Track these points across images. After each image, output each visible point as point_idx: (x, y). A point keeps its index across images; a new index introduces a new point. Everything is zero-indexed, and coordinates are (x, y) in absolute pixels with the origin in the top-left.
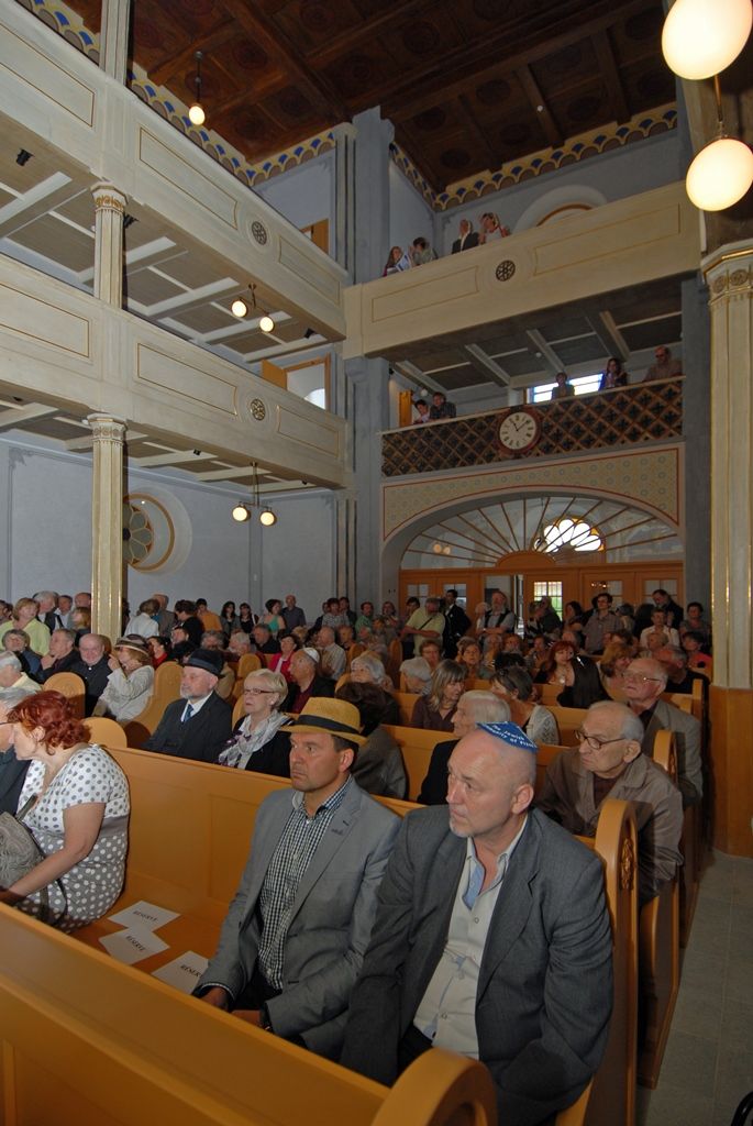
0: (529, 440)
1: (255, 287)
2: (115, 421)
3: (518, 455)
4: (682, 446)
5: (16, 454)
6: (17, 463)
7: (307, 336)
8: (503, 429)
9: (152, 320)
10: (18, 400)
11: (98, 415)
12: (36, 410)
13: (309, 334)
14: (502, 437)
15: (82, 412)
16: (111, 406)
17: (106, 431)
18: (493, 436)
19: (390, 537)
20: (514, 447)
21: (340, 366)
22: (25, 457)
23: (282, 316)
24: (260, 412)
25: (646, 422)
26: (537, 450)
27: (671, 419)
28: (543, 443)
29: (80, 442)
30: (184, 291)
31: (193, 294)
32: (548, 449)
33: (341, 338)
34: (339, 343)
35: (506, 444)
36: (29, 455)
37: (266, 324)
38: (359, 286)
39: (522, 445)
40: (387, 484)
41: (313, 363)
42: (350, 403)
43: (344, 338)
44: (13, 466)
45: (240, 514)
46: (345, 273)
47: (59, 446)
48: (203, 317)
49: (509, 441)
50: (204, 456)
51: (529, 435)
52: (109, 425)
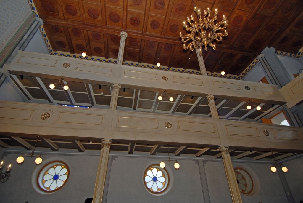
1: (251, 100)
2: (226, 147)
5: (204, 162)
6: (205, 164)
7: (273, 107)
9: (227, 119)
10: (202, 148)
11: (221, 147)
12: (206, 149)
13: (273, 106)
15: (216, 147)
16: (224, 143)
17: (224, 151)
21: (289, 111)
22: (206, 162)
23: (262, 104)
24: (267, 133)
29: (218, 155)
30: (232, 109)
31: (235, 109)
33: (285, 103)
34: (285, 105)
36: (207, 161)
37: (259, 108)
38: (284, 87)
41: (278, 113)
42: (298, 121)
43: (286, 102)
44: (204, 165)
45: (274, 169)
46: (277, 86)
47: (213, 158)
48: (240, 113)
50: (253, 152)
52: (224, 149)
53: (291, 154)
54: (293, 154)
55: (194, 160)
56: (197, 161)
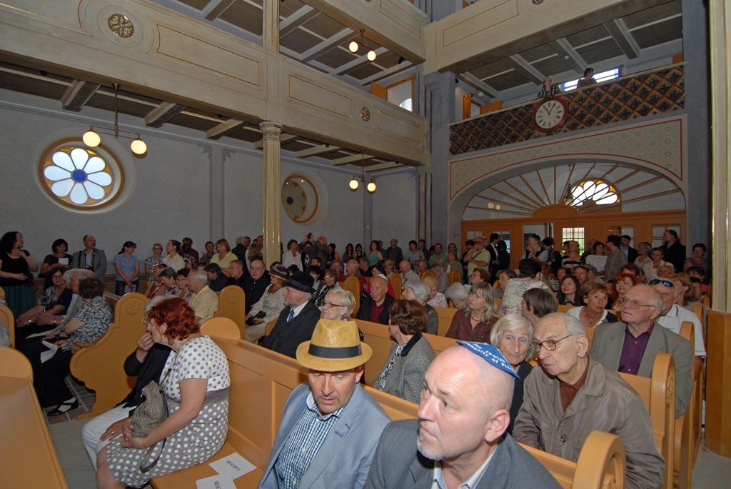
0: (558, 121)
1: (364, 31)
2: (276, 126)
3: (549, 132)
4: (684, 117)
5: (226, 152)
6: (227, 158)
7: (399, 63)
8: (538, 114)
9: (305, 62)
10: (220, 117)
11: (265, 123)
12: (232, 123)
13: (401, 60)
14: (538, 120)
15: (255, 122)
16: (274, 116)
17: (270, 133)
18: (532, 119)
19: (455, 197)
20: (547, 127)
21: (422, 79)
22: (231, 154)
23: (383, 50)
24: (367, 115)
25: (654, 101)
26: (565, 128)
27: (675, 97)
28: (569, 123)
29: (258, 143)
30: (321, 41)
31: (327, 42)
32: (574, 127)
33: (421, 61)
34: (421, 65)
35: (541, 125)
36: (234, 153)
37: (372, 56)
38: (434, 23)
39: (553, 125)
40: (452, 161)
41: (404, 81)
42: (428, 106)
43: (425, 60)
44: (224, 160)
45: (354, 184)
46: (425, 15)
47: (249, 146)
48: (335, 57)
49: (542, 123)
50: (331, 148)
51: (558, 117)
52: (272, 128)
53: (393, 164)
54: (396, 165)
55: (200, 144)
56: (208, 149)
